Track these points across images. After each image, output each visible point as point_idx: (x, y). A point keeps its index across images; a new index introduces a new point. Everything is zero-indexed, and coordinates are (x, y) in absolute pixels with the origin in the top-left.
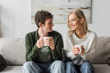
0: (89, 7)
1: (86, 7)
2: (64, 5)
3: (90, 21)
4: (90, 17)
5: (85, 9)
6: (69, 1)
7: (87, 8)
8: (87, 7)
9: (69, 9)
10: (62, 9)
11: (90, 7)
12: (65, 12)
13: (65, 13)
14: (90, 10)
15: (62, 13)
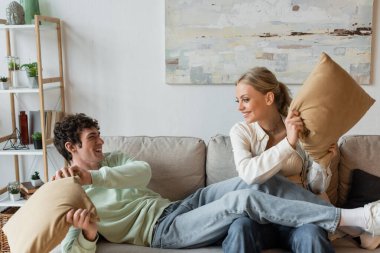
0: (367, 26)
1: (354, 29)
2: (276, 23)
3: (368, 78)
4: (369, 61)
5: (351, 33)
6: (296, 8)
7: (358, 32)
8: (359, 29)
9: (294, 34)
10: (269, 35)
11: (370, 29)
12: (279, 47)
13: (280, 51)
14: (369, 38)
15: (270, 50)
